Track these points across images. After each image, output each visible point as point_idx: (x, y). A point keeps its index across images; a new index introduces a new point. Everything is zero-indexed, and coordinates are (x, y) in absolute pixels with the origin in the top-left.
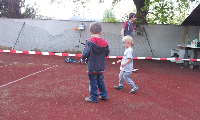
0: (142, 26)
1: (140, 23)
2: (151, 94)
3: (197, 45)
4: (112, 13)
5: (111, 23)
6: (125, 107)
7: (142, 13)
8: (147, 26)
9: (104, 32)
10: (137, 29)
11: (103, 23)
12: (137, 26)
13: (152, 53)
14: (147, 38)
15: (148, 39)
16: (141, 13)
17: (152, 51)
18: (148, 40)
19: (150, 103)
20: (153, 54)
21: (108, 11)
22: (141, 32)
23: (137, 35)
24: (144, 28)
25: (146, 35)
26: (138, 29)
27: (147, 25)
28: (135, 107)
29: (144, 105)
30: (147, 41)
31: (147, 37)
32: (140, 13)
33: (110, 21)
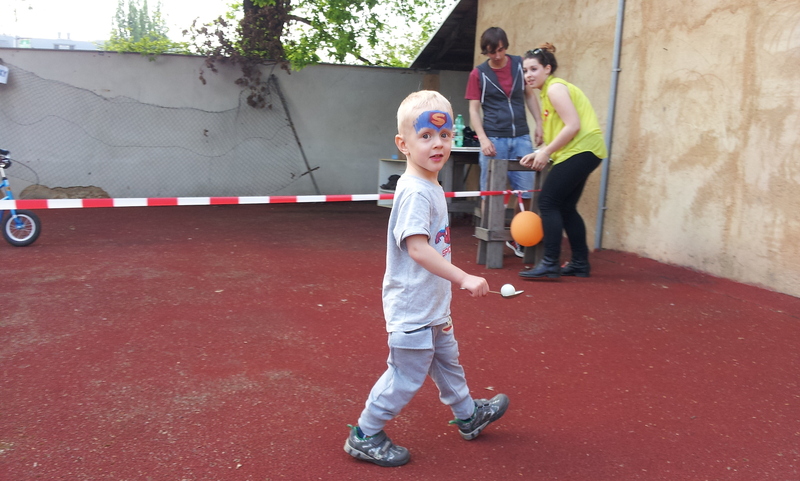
0: (266, 72)
1: (257, 60)
2: (286, 337)
3: (460, 143)
4: (150, 14)
5: (133, 56)
6: (164, 409)
7: (264, 16)
8: (284, 71)
9: (106, 95)
10: (246, 84)
11: (97, 54)
12: (248, 72)
13: (312, 176)
14: (289, 119)
15: (291, 124)
16: (261, 16)
17: (310, 170)
18: (293, 129)
19: (274, 375)
20: (314, 183)
21: (130, 7)
22: (263, 93)
23: (250, 108)
24: (273, 78)
25: (286, 109)
26: (251, 83)
27: (285, 67)
28: (209, 399)
29: (249, 385)
30: (291, 132)
31: (288, 114)
32: (256, 19)
33: (130, 47)
